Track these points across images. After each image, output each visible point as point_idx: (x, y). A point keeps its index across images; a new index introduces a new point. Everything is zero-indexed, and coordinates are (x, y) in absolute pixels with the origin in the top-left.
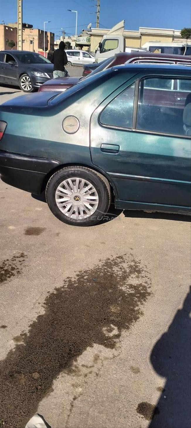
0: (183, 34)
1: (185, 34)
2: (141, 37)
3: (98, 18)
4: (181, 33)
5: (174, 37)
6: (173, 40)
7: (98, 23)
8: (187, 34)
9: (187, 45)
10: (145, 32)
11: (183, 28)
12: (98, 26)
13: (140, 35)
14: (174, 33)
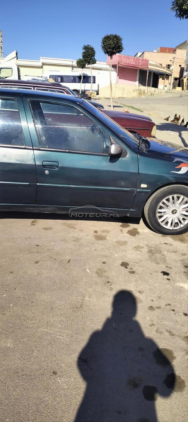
0: (79, 64)
1: (80, 64)
2: (42, 66)
3: (1, 48)
4: (77, 63)
5: (73, 67)
6: (73, 69)
7: (2, 53)
8: (82, 64)
9: (84, 74)
10: (46, 62)
11: (78, 59)
12: (2, 55)
13: (42, 65)
14: (73, 63)
